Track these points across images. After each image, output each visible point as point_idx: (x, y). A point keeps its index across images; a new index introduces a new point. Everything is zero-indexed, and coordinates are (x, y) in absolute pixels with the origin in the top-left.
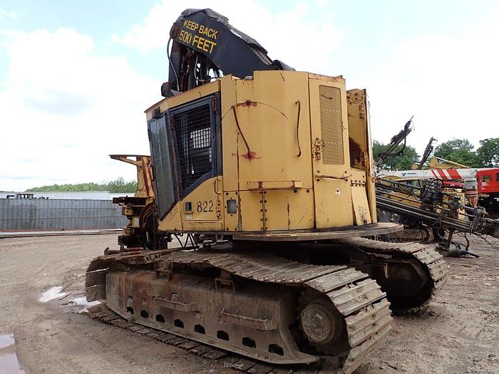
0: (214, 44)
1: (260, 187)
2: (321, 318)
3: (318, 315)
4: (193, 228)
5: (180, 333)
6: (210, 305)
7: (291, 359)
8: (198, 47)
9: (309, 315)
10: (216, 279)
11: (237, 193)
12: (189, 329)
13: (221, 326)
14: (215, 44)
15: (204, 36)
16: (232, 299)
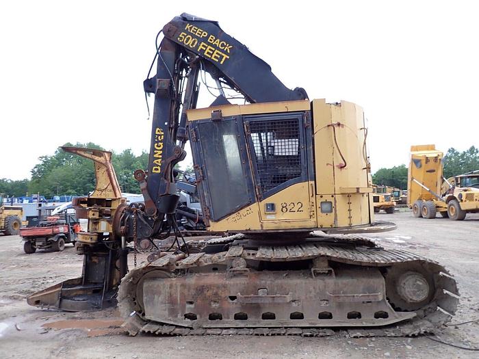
0: (225, 56)
1: (358, 192)
2: (421, 284)
3: (418, 282)
4: (276, 227)
5: (271, 324)
6: (310, 292)
7: (397, 318)
8: (205, 54)
9: (411, 283)
10: (312, 270)
11: (333, 196)
12: (283, 318)
13: (324, 307)
14: (228, 57)
15: (215, 46)
16: (335, 284)
